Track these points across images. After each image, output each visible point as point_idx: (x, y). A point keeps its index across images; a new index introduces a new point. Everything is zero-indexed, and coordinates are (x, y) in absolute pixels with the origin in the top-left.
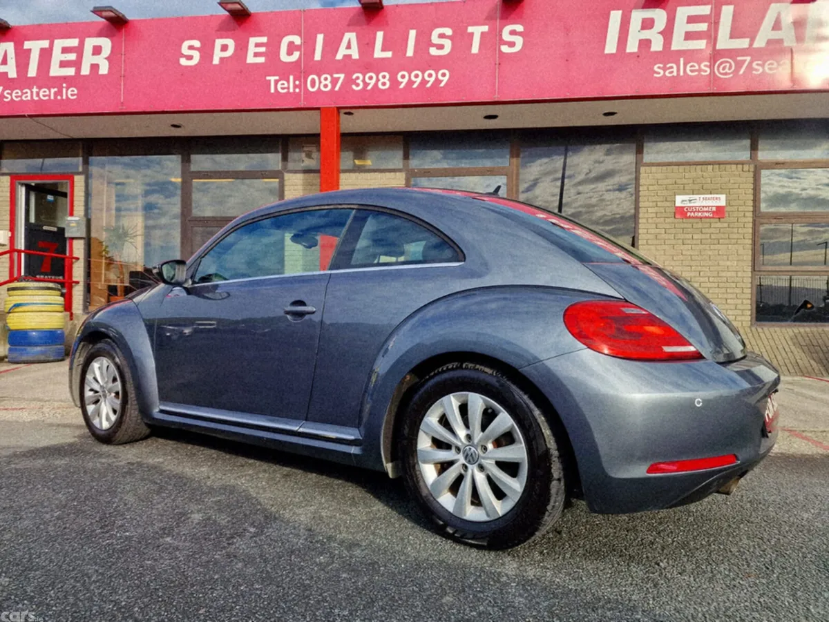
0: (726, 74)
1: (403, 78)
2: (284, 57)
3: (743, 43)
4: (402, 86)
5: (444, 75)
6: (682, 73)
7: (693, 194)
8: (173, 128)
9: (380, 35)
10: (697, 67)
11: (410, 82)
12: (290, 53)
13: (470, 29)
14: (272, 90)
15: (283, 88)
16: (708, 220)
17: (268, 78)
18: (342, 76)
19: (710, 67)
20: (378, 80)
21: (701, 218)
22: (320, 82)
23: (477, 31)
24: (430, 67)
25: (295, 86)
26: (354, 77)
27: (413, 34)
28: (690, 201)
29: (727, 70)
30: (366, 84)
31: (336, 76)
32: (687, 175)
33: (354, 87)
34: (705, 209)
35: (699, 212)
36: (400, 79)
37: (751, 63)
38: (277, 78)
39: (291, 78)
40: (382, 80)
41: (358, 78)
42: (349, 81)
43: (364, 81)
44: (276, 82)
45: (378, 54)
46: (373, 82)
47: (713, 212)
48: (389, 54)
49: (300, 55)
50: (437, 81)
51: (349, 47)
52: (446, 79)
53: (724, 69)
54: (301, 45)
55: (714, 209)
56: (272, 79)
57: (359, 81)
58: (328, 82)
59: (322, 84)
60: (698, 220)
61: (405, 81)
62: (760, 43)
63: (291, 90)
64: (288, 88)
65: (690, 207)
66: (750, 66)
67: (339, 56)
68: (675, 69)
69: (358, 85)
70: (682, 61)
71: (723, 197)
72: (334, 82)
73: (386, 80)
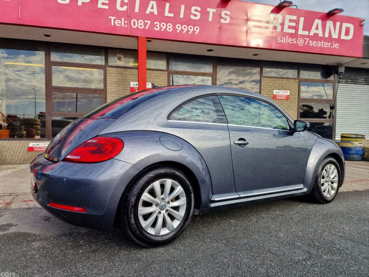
0: (301, 44)
1: (179, 28)
2: (118, 7)
3: (306, 33)
4: (178, 31)
5: (197, 29)
6: (287, 42)
7: (279, 90)
8: (45, 37)
9: (168, 5)
10: (292, 40)
11: (182, 30)
12: (122, 6)
13: (208, 10)
14: (113, 24)
15: (118, 24)
16: (284, 100)
17: (110, 17)
18: (149, 22)
19: (296, 40)
20: (167, 27)
21: (281, 99)
22: (138, 24)
23: (211, 11)
24: (191, 25)
25: (125, 24)
26: (155, 23)
27: (183, 7)
28: (278, 92)
29: (301, 43)
30: (161, 28)
31: (146, 21)
32: (277, 82)
33: (155, 28)
34: (283, 96)
35: (281, 97)
36: (177, 28)
37: (309, 41)
38: (115, 18)
39: (123, 19)
40: (169, 27)
41: (157, 24)
42: (152, 26)
43: (160, 26)
44: (115, 20)
45: (167, 14)
46: (164, 27)
47: (286, 97)
48: (172, 15)
49: (128, 8)
50: (194, 31)
51: (152, 8)
52: (198, 31)
53: (300, 42)
54: (128, 3)
55: (286, 96)
56: (113, 18)
57: (157, 26)
58: (142, 24)
59: (139, 25)
60: (280, 100)
61: (180, 29)
62: (312, 34)
63: (123, 25)
64: (121, 24)
65: (278, 95)
66: (308, 43)
67: (148, 12)
68: (285, 40)
69: (157, 28)
70: (287, 37)
71: (289, 92)
72: (145, 24)
73: (171, 27)
